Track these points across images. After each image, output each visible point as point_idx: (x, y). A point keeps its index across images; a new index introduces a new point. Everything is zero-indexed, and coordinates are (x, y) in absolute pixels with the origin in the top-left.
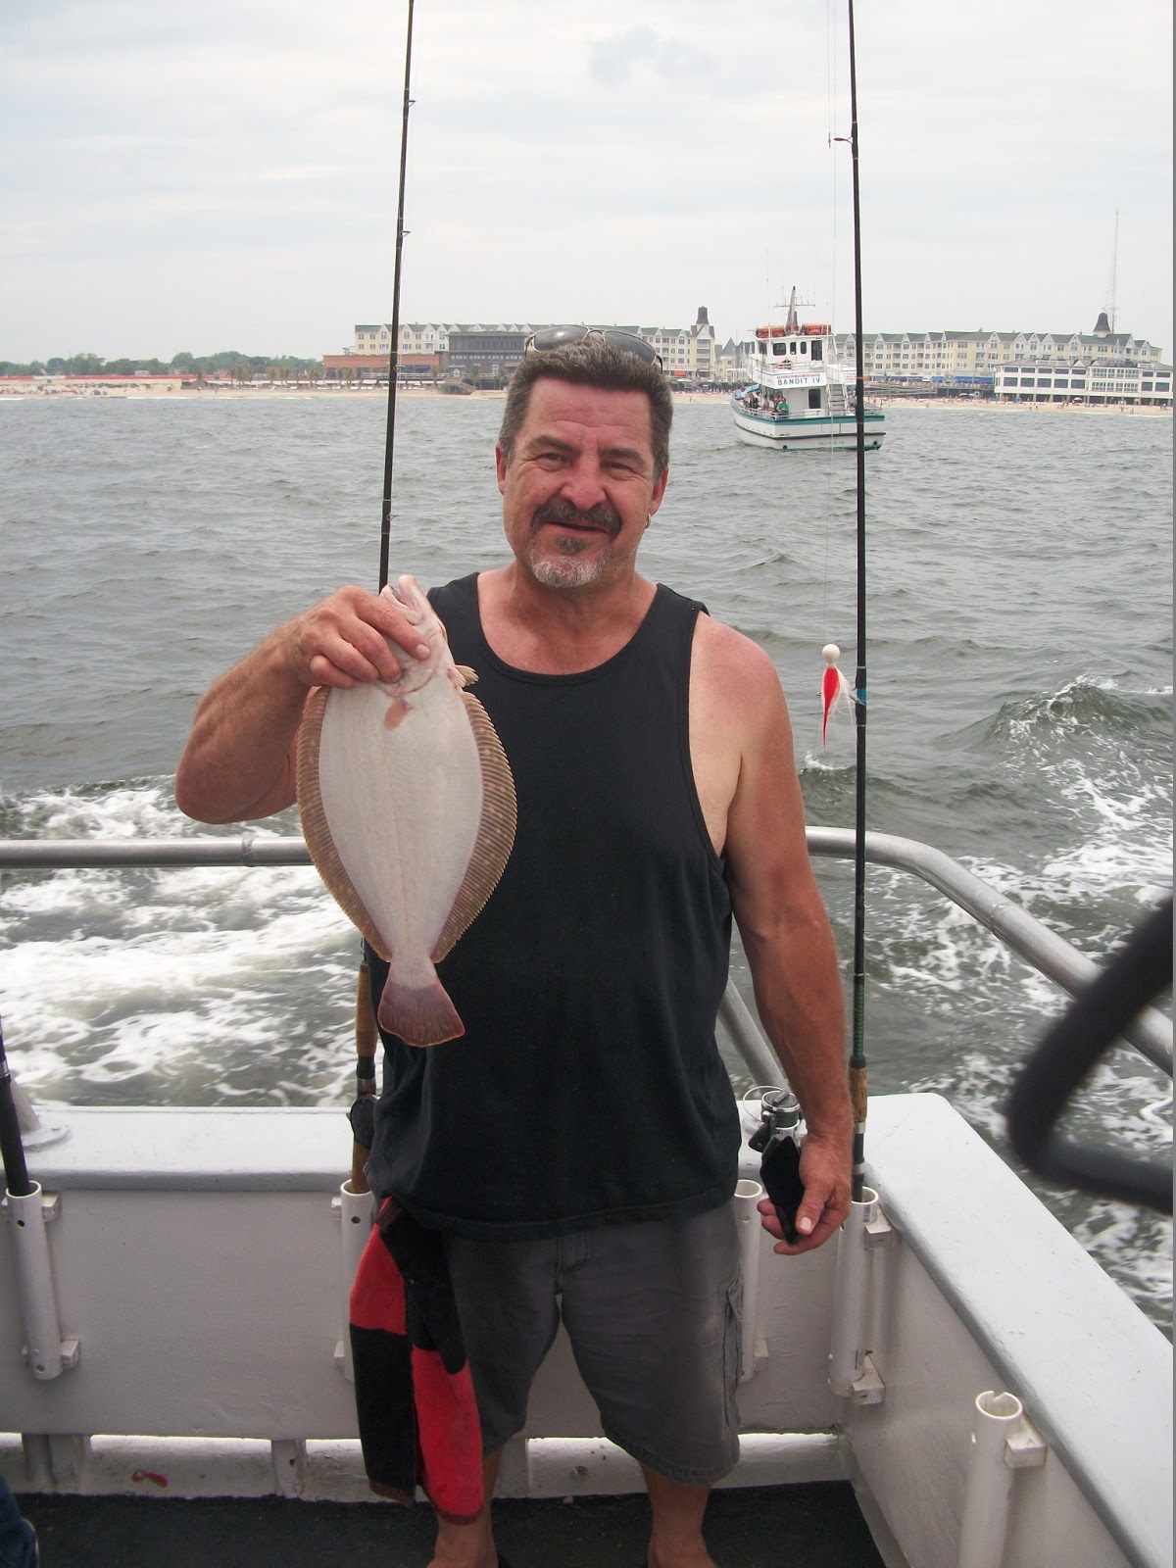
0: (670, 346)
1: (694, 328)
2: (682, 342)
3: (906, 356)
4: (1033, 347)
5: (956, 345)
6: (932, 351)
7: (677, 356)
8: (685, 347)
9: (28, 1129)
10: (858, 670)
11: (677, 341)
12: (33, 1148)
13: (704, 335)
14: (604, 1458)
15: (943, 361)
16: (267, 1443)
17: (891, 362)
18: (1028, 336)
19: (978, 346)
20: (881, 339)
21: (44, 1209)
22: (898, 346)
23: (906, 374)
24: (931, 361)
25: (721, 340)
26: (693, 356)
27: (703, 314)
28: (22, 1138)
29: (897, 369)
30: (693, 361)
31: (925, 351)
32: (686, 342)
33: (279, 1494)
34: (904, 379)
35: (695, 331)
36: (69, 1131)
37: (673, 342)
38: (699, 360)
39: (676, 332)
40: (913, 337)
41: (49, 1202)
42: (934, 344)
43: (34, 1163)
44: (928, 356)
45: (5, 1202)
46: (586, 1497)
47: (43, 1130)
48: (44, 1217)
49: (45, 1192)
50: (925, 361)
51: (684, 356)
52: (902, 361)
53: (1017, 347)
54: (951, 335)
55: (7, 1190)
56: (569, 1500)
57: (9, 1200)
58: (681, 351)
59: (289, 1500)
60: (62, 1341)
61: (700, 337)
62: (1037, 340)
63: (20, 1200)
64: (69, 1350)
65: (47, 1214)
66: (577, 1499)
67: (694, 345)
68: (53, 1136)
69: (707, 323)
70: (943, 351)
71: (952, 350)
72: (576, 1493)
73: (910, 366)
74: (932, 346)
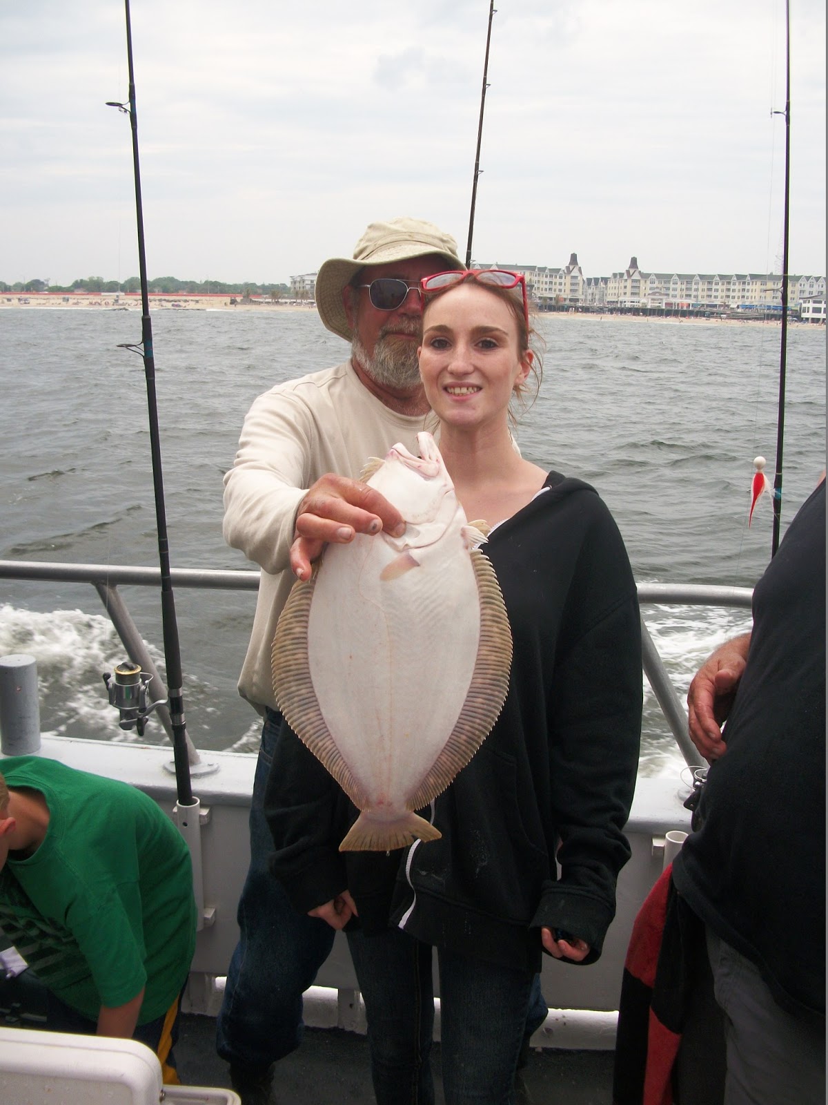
0: (554, 280)
1: (568, 268)
2: (561, 277)
3: (717, 290)
4: (811, 286)
5: (759, 283)
6: (737, 287)
7: (558, 287)
8: (563, 281)
9: (193, 763)
10: (776, 476)
11: (558, 277)
12: (197, 776)
13: (575, 273)
14: (565, 1024)
15: (746, 294)
16: (335, 991)
17: (705, 293)
18: (808, 278)
19: (774, 284)
20: (698, 278)
21: (200, 816)
22: (710, 283)
23: (718, 302)
24: (736, 294)
25: (586, 276)
26: (568, 287)
27: (574, 258)
28: (190, 768)
29: (709, 299)
30: (568, 291)
31: (732, 287)
32: (564, 277)
33: (340, 1027)
34: (715, 306)
35: (569, 271)
36: (218, 767)
37: (556, 277)
38: (571, 290)
39: (558, 270)
40: (722, 277)
41: (204, 812)
42: (740, 282)
43: (196, 785)
44: (734, 290)
45: (175, 810)
46: (551, 1049)
47: (202, 765)
48: (200, 822)
49: (202, 806)
50: (731, 294)
51: (562, 287)
52: (714, 294)
53: (801, 285)
54: (754, 277)
55: (178, 801)
56: (540, 1050)
57: (179, 808)
58: (560, 284)
59: (346, 1031)
60: (205, 907)
61: (573, 274)
62: (814, 280)
63: (186, 808)
64: (209, 914)
65: (202, 819)
66: (544, 1049)
67: (568, 280)
68: (208, 769)
69: (577, 264)
70: (747, 287)
71: (757, 286)
72: (545, 1046)
73: (719, 297)
74: (737, 284)
